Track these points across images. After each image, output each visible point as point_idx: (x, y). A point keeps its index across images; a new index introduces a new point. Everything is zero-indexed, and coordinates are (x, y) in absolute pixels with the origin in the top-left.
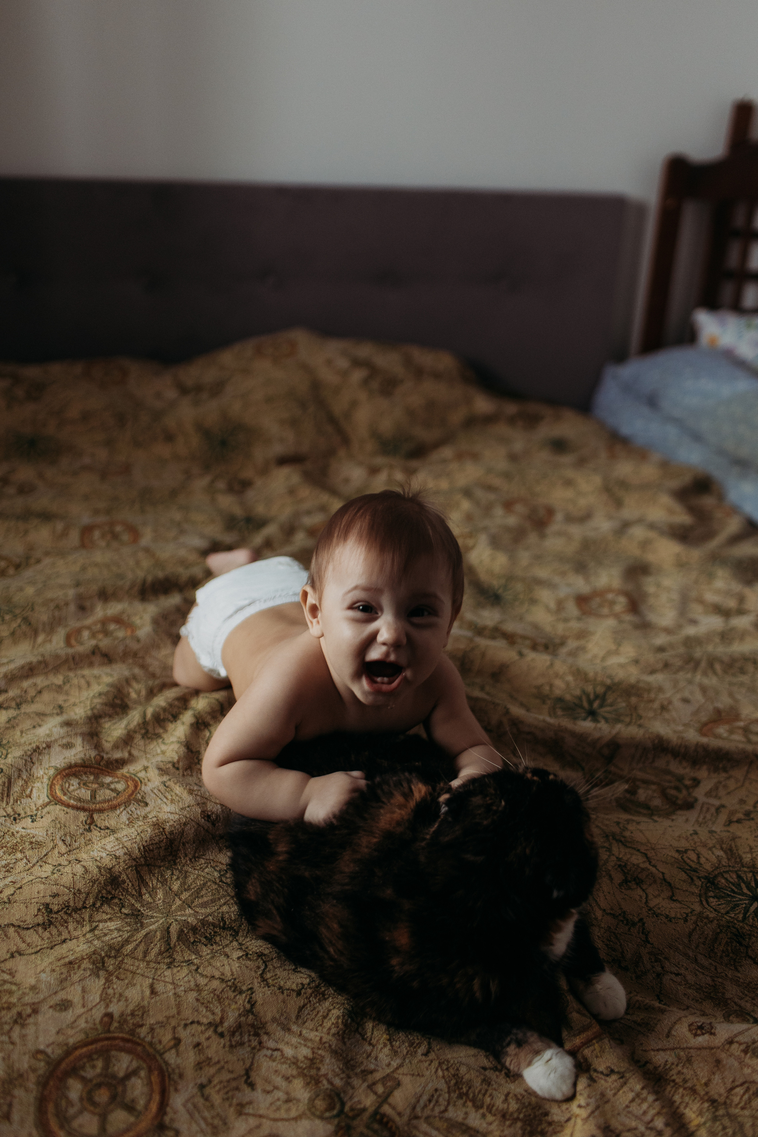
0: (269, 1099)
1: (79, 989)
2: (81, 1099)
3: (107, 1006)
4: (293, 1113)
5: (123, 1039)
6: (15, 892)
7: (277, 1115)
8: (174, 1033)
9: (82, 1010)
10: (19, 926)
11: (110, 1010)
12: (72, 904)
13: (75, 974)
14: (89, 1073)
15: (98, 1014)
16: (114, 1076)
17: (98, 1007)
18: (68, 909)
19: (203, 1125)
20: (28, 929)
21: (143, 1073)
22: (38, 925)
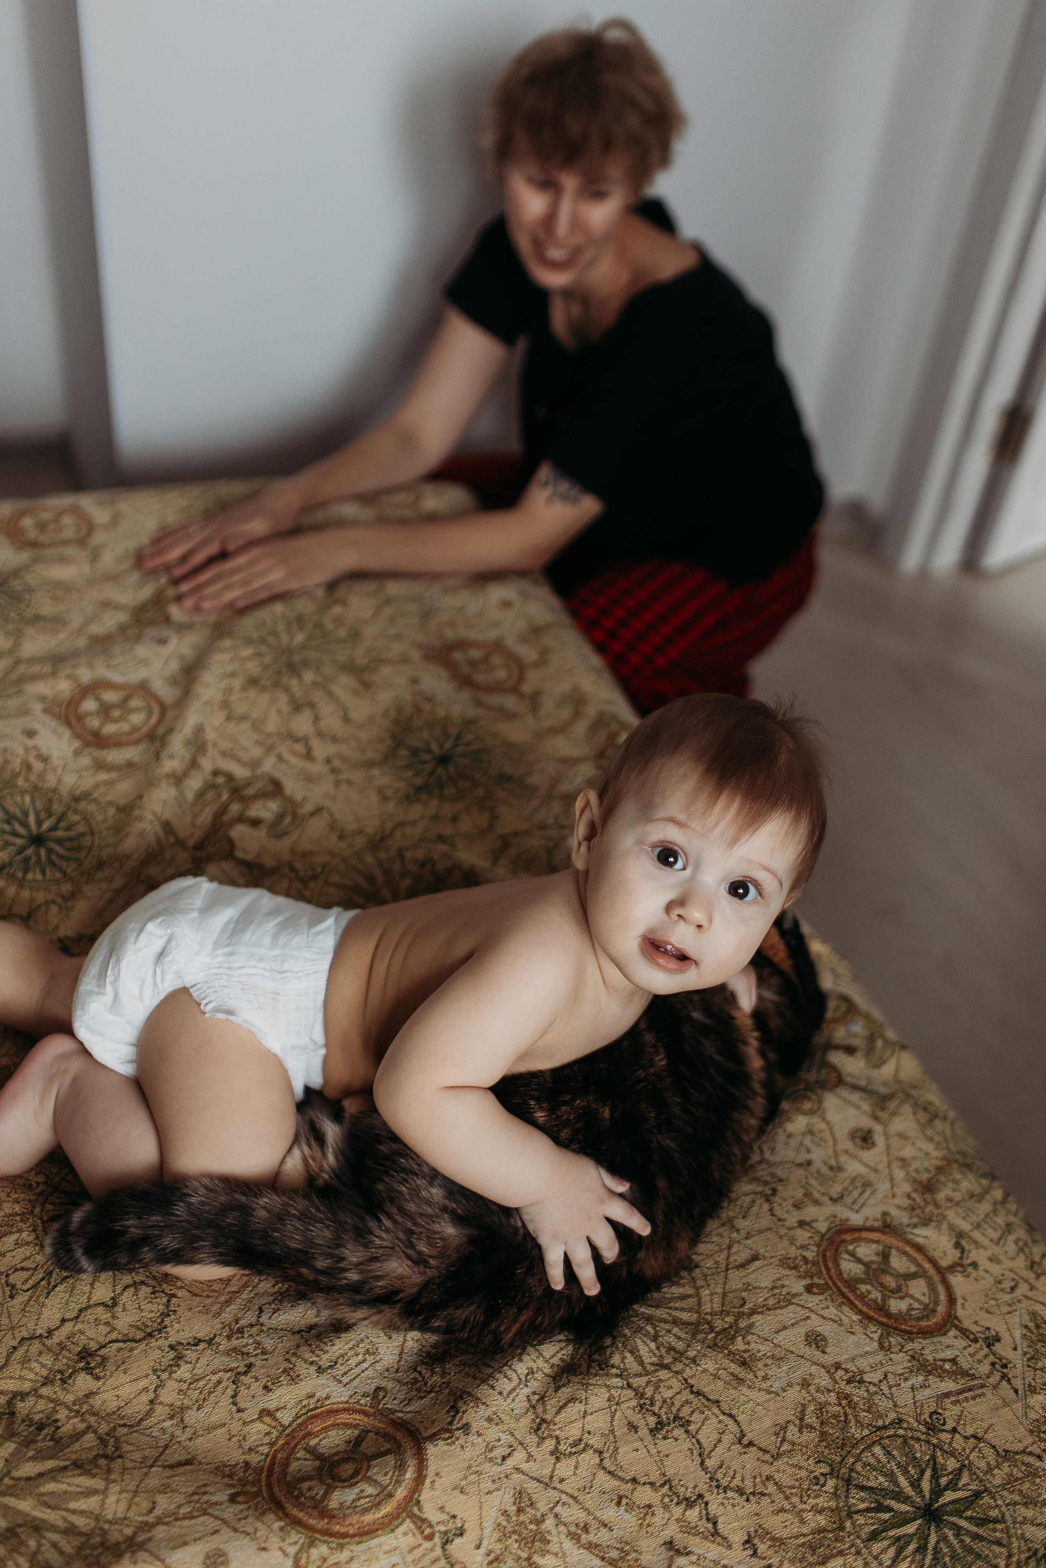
0: (813, 1148)
1: (780, 1338)
2: (902, 1298)
3: (796, 1295)
4: (823, 1126)
5: (828, 1269)
6: (644, 1484)
7: (829, 1138)
8: (794, 1228)
9: (813, 1316)
10: (700, 1455)
11: (801, 1289)
12: (634, 1403)
13: (759, 1351)
14: (876, 1295)
15: (813, 1301)
16: (867, 1273)
17: (801, 1303)
18: (644, 1404)
19: (867, 1194)
20: (698, 1441)
21: (851, 1248)
22: (687, 1432)
